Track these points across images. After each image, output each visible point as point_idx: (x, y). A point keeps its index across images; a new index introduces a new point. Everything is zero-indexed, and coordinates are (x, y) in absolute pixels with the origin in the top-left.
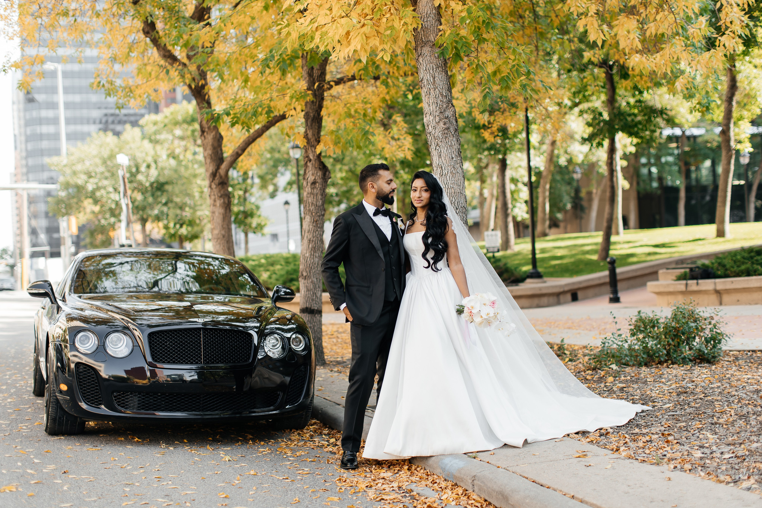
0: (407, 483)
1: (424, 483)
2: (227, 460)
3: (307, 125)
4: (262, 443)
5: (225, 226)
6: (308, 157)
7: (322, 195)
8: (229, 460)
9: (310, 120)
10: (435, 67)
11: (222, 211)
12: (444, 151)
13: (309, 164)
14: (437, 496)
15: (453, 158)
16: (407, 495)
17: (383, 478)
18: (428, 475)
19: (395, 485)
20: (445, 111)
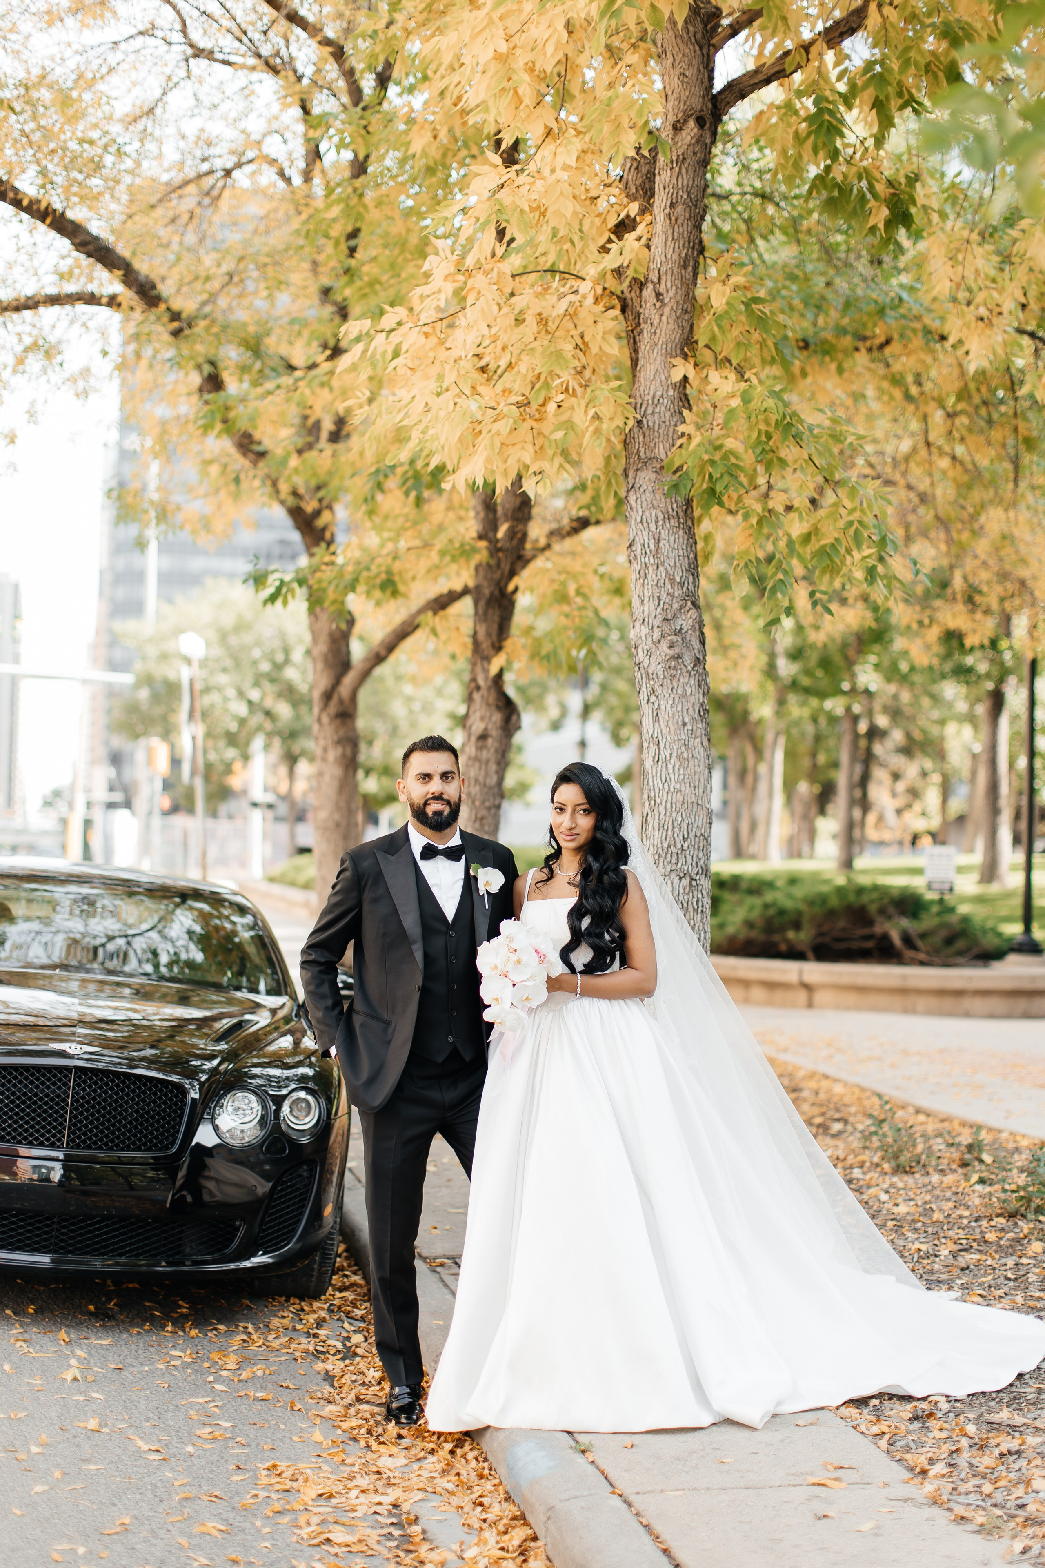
0: (420, 1495)
1: (455, 1501)
2: (69, 1377)
3: (476, 613)
4: (194, 1332)
5: (343, 804)
6: (474, 680)
7: (498, 763)
8: (75, 1379)
9: (482, 604)
10: (661, 517)
11: (337, 771)
12: (666, 706)
13: (477, 696)
14: (456, 1547)
15: (684, 724)
16: (396, 1533)
17: (379, 1473)
18: (481, 1477)
19: (393, 1495)
20: (675, 616)
